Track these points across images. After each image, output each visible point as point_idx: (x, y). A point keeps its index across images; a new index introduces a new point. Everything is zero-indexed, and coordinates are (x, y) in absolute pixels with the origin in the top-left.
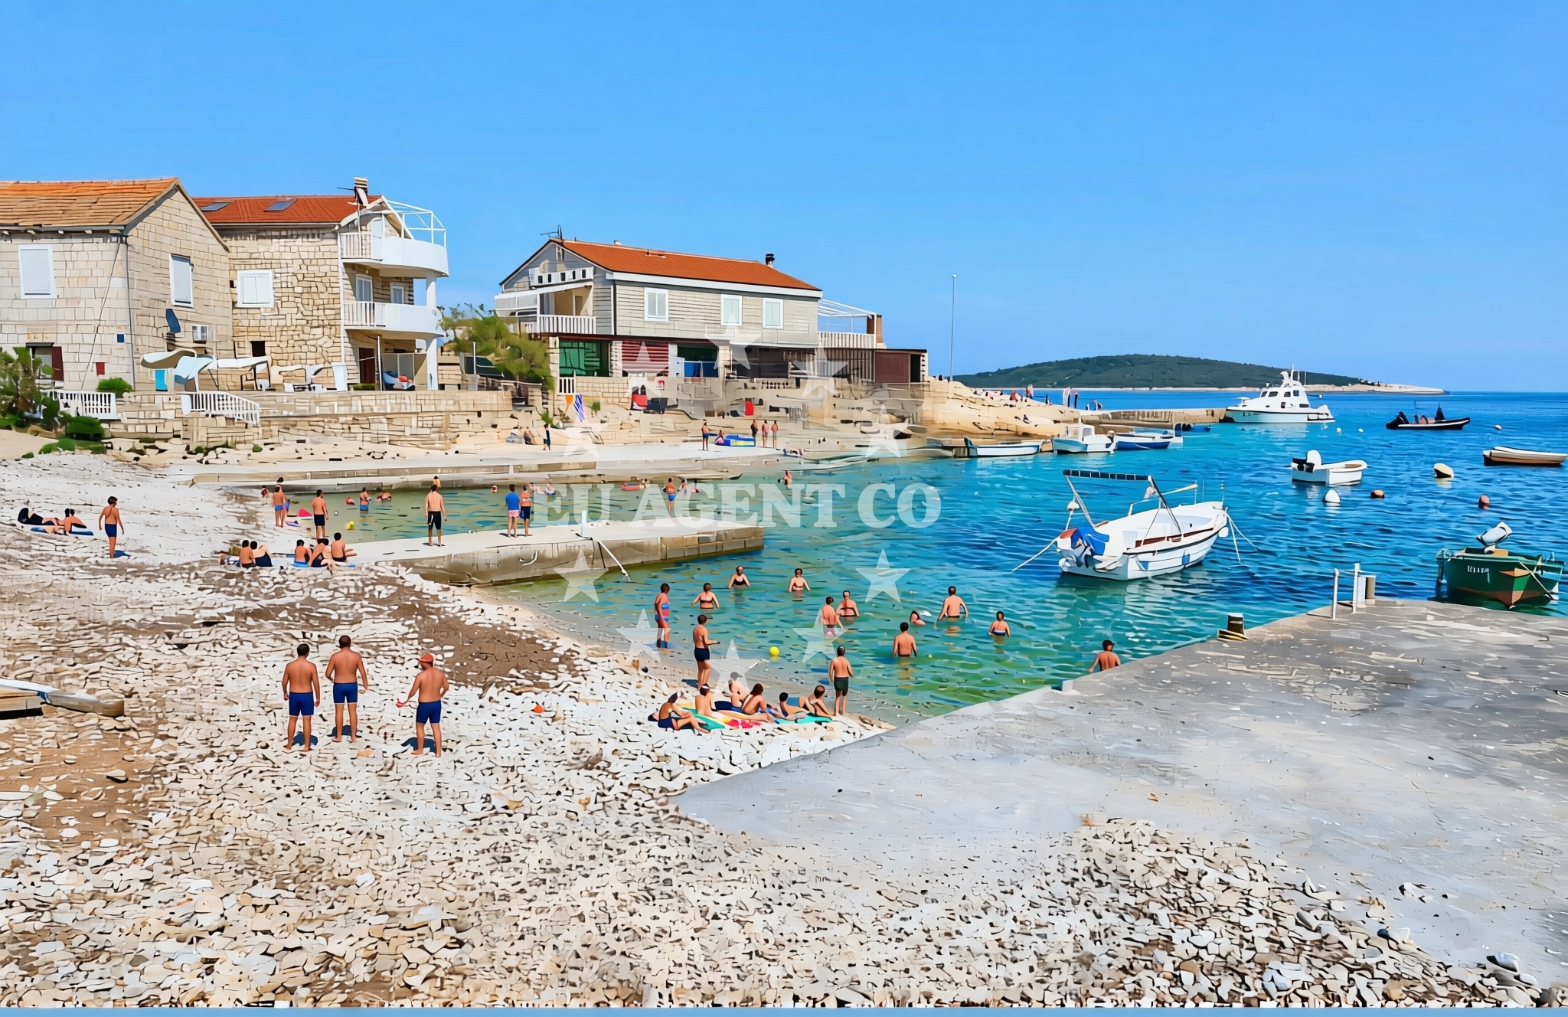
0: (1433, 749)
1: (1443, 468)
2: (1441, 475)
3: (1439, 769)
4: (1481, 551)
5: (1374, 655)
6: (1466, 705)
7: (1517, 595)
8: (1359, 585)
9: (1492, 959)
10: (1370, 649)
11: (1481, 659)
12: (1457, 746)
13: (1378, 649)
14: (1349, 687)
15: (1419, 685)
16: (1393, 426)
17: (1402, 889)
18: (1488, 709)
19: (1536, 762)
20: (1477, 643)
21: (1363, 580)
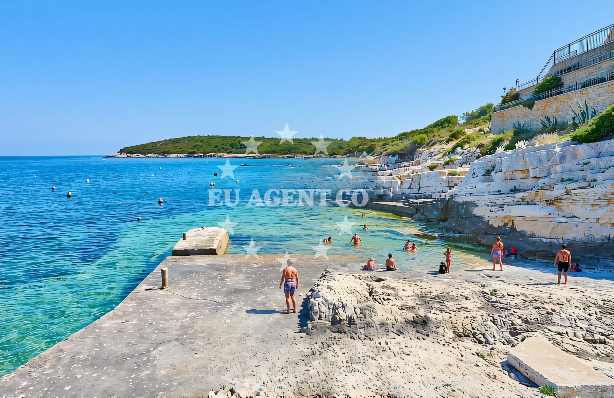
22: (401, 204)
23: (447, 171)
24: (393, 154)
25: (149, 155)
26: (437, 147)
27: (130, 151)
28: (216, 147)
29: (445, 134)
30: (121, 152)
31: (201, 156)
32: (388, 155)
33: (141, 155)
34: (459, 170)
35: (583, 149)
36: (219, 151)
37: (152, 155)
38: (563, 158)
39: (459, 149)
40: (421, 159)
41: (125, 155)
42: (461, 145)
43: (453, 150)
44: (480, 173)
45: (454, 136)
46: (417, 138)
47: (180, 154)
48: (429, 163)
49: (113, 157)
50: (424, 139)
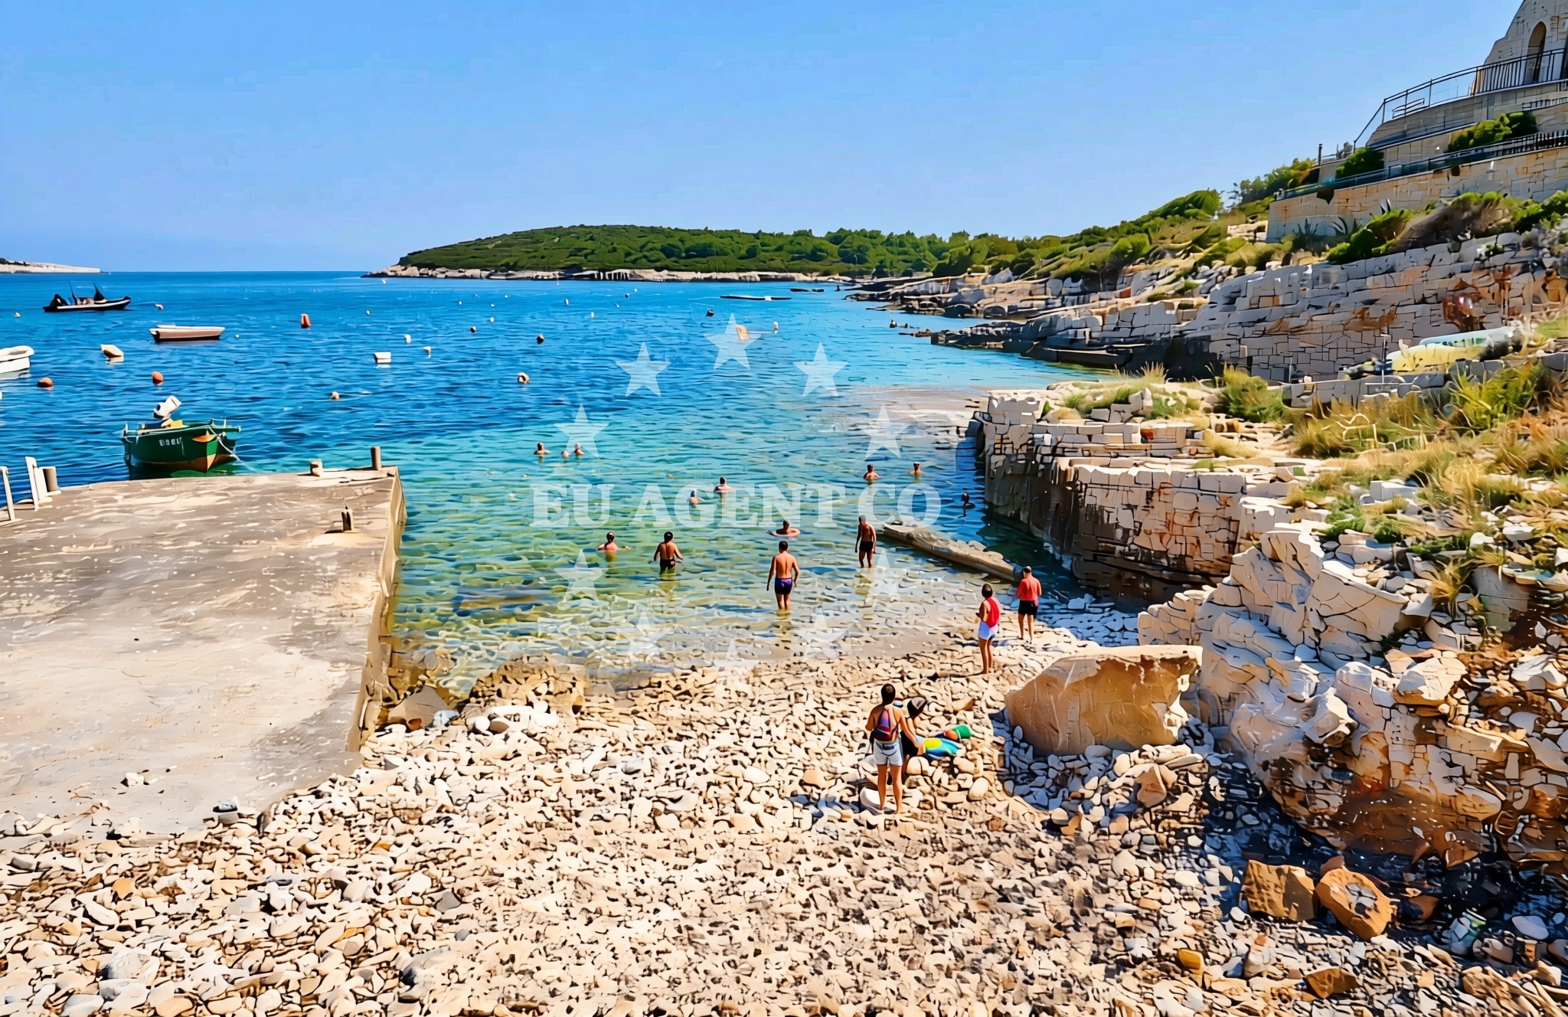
0: (135, 630)
1: (112, 349)
2: (110, 355)
3: (145, 649)
4: (158, 426)
5: (65, 549)
6: (164, 575)
7: (211, 459)
8: (36, 477)
9: (217, 810)
10: (60, 545)
11: (172, 527)
12: (158, 621)
13: (69, 543)
14: (41, 592)
15: (116, 568)
16: (52, 308)
17: (125, 782)
18: (184, 573)
19: (231, 611)
20: (168, 513)
21: (39, 472)
22: (1104, 352)
23: (1177, 302)
24: (1075, 276)
25: (469, 272)
26: (1168, 262)
27: (424, 261)
28: (628, 254)
29: (1186, 232)
30: (404, 262)
31: (591, 277)
32: (1063, 278)
33: (450, 273)
34: (1195, 301)
35: (1335, 270)
36: (635, 264)
37: (476, 272)
38: (1315, 281)
39: (1205, 268)
40: (1132, 288)
41: (413, 271)
42: (1207, 261)
43: (1193, 272)
44: (1221, 302)
45: (1200, 242)
46: (1126, 242)
47: (544, 270)
48: (1149, 292)
49: (383, 275)
50: (1144, 244)
